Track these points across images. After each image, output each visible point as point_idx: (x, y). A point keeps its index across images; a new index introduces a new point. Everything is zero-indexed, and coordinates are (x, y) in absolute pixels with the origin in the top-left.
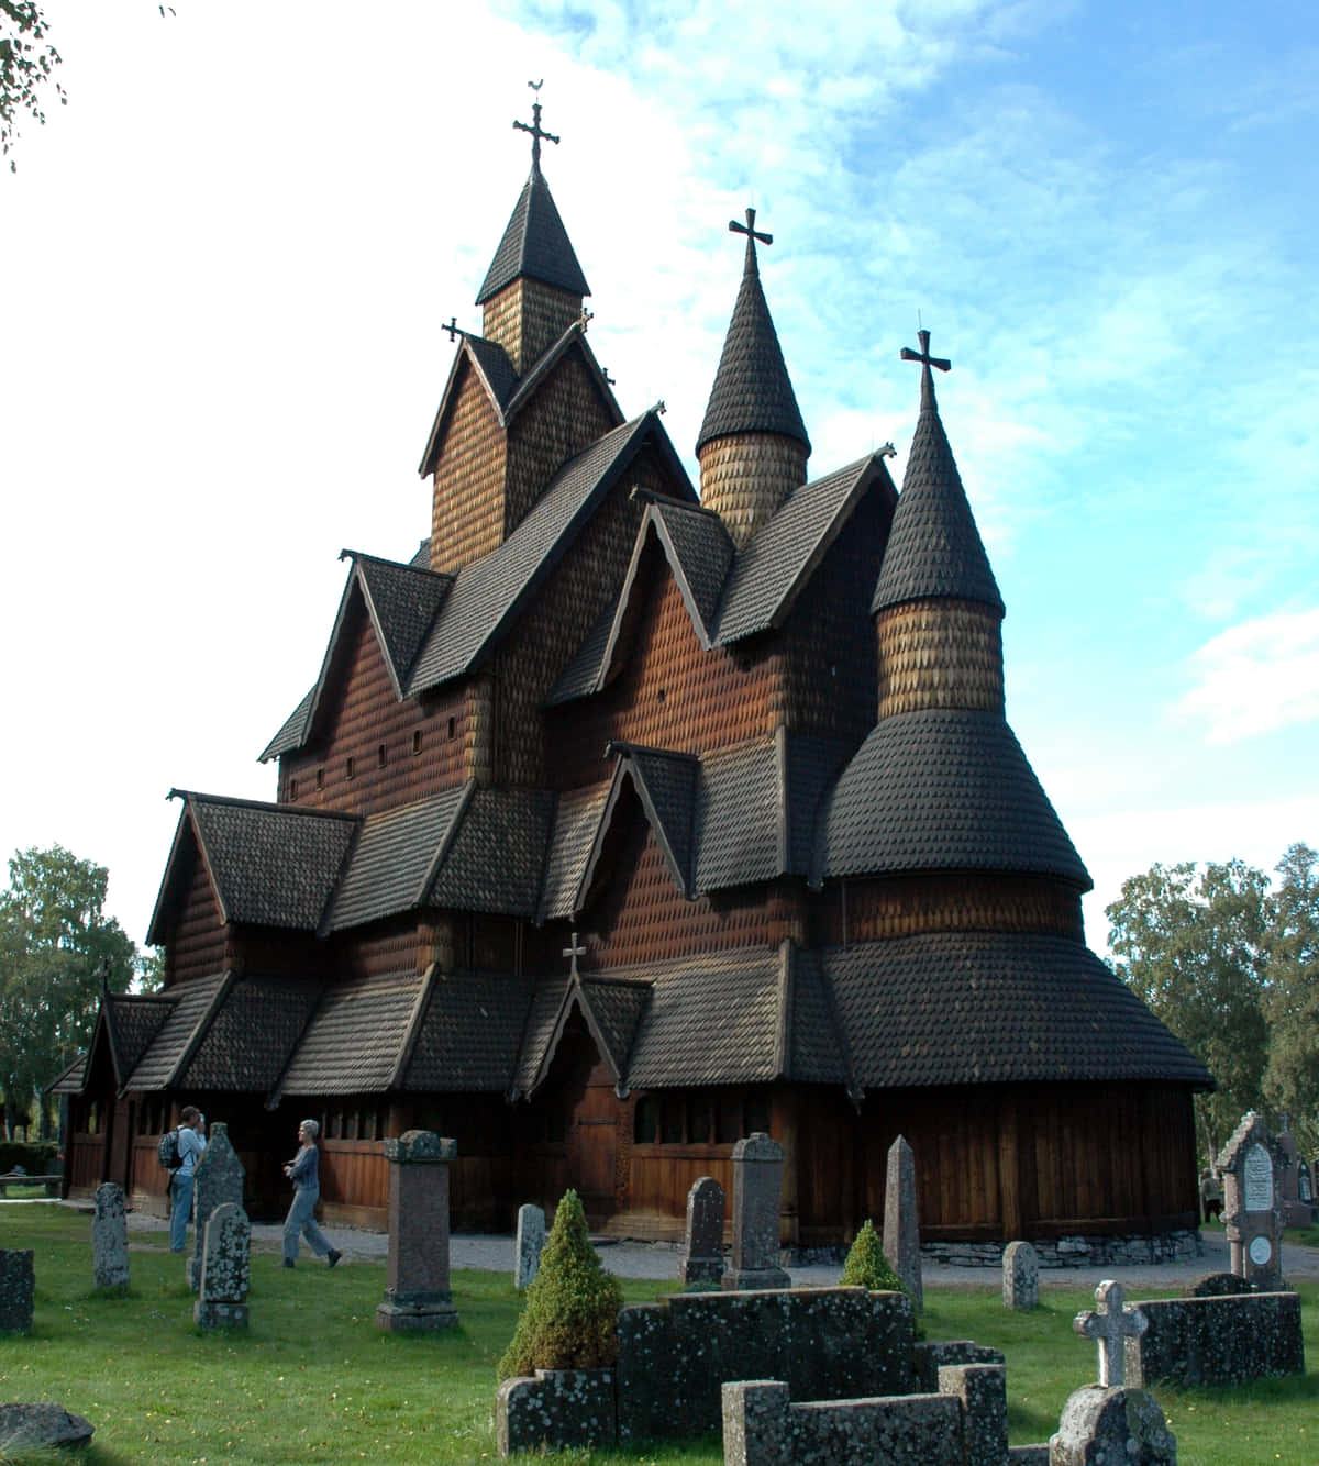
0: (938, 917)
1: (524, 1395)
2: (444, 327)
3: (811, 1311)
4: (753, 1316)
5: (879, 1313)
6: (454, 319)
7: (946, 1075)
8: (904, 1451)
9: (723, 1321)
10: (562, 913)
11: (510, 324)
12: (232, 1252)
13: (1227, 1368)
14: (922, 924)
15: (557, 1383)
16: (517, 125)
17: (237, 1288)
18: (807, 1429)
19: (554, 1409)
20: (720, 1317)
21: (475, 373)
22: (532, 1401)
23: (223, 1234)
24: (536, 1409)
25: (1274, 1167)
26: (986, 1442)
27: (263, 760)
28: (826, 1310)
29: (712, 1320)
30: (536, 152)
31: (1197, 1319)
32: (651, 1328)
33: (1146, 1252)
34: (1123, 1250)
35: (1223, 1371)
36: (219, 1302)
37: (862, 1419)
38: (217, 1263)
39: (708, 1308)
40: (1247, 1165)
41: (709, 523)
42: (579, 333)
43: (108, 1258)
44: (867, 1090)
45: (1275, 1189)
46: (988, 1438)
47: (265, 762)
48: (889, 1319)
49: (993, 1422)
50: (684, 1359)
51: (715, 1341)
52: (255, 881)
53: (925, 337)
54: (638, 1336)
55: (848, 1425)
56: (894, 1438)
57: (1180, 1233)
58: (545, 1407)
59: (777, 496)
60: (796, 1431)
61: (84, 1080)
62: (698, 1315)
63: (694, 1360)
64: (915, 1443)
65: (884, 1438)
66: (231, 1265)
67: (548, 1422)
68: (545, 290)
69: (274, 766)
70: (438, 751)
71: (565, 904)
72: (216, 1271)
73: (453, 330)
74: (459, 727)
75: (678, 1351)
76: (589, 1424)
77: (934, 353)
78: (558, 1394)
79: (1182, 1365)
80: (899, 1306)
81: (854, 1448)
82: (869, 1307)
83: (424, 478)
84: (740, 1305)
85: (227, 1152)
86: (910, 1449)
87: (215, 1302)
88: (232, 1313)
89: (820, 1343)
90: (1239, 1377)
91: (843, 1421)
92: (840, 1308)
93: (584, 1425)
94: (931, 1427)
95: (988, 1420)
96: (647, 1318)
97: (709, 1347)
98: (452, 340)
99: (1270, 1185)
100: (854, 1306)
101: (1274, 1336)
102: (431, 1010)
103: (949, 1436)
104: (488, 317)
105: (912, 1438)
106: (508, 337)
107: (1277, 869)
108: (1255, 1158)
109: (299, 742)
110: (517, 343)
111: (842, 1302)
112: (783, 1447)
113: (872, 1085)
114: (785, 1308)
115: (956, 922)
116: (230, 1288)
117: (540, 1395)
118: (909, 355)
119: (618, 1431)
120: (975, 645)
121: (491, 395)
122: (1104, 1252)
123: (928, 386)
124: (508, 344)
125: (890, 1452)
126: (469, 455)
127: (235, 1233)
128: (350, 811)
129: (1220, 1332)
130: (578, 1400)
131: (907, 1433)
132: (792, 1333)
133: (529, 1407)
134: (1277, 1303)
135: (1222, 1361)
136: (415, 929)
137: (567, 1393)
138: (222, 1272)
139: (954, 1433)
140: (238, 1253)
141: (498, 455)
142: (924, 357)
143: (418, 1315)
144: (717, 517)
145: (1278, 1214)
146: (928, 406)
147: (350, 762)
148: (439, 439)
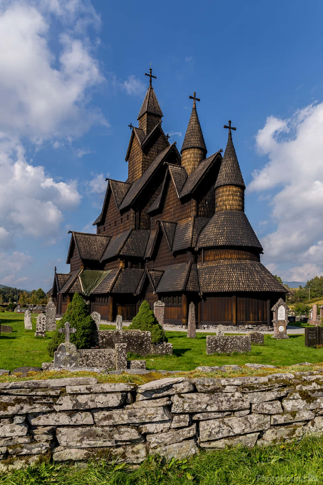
0: (223, 256)
2: (129, 126)
3: (127, 334)
6: (131, 124)
10: (148, 256)
11: (144, 124)
14: (219, 258)
16: (146, 74)
17: (43, 330)
21: (136, 137)
23: (40, 319)
26: (121, 358)
28: (130, 334)
30: (151, 81)
38: (39, 325)
41: (182, 170)
42: (160, 126)
47: (94, 225)
48: (145, 336)
49: (123, 355)
52: (87, 250)
53: (230, 122)
55: (89, 354)
66: (42, 325)
68: (153, 116)
69: (96, 226)
70: (125, 222)
71: (148, 254)
73: (131, 126)
74: (129, 217)
77: (232, 126)
80: (148, 334)
82: (141, 334)
83: (126, 161)
85: (52, 304)
86: (103, 359)
87: (39, 333)
88: (42, 335)
92: (134, 334)
94: (109, 355)
98: (131, 129)
99: (284, 315)
100: (137, 334)
103: (114, 357)
104: (140, 122)
106: (144, 127)
108: (280, 309)
109: (99, 221)
110: (146, 129)
114: (121, 333)
115: (227, 257)
118: (226, 127)
121: (139, 141)
123: (230, 134)
124: (144, 129)
126: (135, 156)
127: (43, 319)
128: (110, 235)
131: (103, 356)
136: (117, 260)
138: (40, 327)
140: (43, 323)
141: (141, 156)
142: (229, 127)
144: (184, 168)
145: (286, 321)
146: (230, 139)
147: (110, 225)
148: (129, 152)
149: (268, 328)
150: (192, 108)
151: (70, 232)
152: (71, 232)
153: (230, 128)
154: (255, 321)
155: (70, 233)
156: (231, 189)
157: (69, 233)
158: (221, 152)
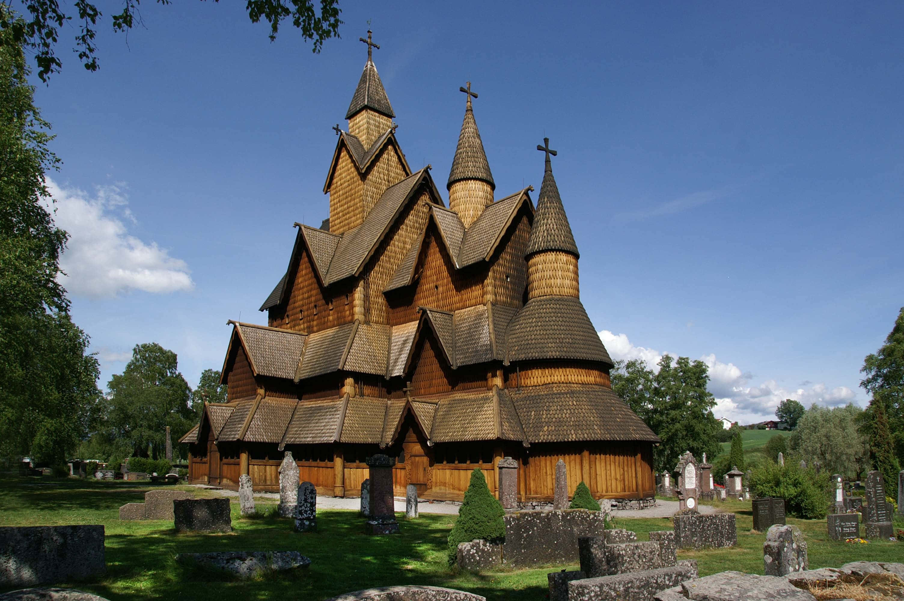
0: (555, 378)
1: (469, 548)
2: (333, 128)
3: (569, 517)
4: (548, 519)
5: (592, 518)
6: (338, 125)
7: (560, 439)
8: (642, 561)
9: (538, 521)
10: (396, 374)
11: (362, 128)
12: (309, 501)
13: (710, 540)
14: (549, 380)
15: (481, 544)
16: (361, 40)
17: (312, 514)
18: (610, 553)
19: (480, 553)
20: (537, 519)
21: (347, 149)
22: (472, 550)
23: (305, 493)
24: (473, 554)
25: (696, 472)
26: (669, 558)
27: (262, 310)
28: (574, 517)
29: (534, 521)
30: (370, 52)
31: (700, 522)
32: (513, 523)
33: (638, 505)
34: (629, 504)
35: (709, 541)
36: (305, 519)
37: (628, 550)
38: (304, 504)
39: (533, 516)
40: (686, 471)
41: (454, 217)
42: (391, 133)
43: (246, 504)
44: (531, 443)
45: (696, 480)
46: (670, 557)
47: (262, 311)
48: (596, 521)
49: (671, 551)
50: (525, 535)
51: (535, 528)
52: (267, 359)
53: (546, 140)
54: (509, 526)
55: (624, 552)
56: (639, 556)
57: (649, 498)
58: (477, 553)
59: (482, 206)
60: (607, 554)
61: (198, 437)
62: (529, 519)
63: (528, 535)
64: (646, 559)
65: (636, 556)
66: (309, 505)
67: (478, 558)
68: (377, 114)
69: (266, 313)
70: (341, 308)
71: (399, 371)
72: (303, 508)
73: (337, 129)
74: (350, 299)
75: (523, 532)
76: (492, 559)
77: (550, 148)
78: (481, 548)
79: (695, 539)
80: (599, 516)
81: (626, 560)
82: (589, 516)
83: (326, 194)
84: (544, 515)
85: (292, 463)
86: (644, 560)
87: (304, 519)
88: (310, 523)
89: (572, 529)
90: (715, 544)
91: (622, 550)
92: (579, 517)
93: (490, 559)
94: (651, 552)
95: (670, 550)
96: (511, 519)
97: (534, 530)
98: (337, 134)
99: (694, 479)
100: (583, 516)
101: (726, 529)
102: (347, 411)
103: (657, 556)
104: (352, 125)
105: (645, 557)
106: (361, 134)
107: (658, 364)
108: (689, 469)
109: (276, 304)
110: (365, 136)
111: (579, 514)
112: (603, 559)
113: (533, 442)
115: (563, 380)
116: (309, 514)
117: (475, 548)
118: (539, 148)
119: (502, 561)
120: (568, 270)
121: (354, 157)
122: (622, 505)
123: (548, 161)
124: (361, 137)
125: (638, 562)
126: (346, 184)
127: (310, 493)
128: (302, 332)
129: (708, 527)
130: (488, 550)
131: (643, 555)
132: (562, 525)
133: (471, 553)
134: (727, 517)
135: (709, 537)
137: (484, 547)
138: (305, 508)
139: (658, 555)
140: (312, 501)
143: (383, 525)
144: (457, 214)
145: (697, 489)
146: (548, 170)
147: (301, 311)
148: (332, 177)
149: (640, 504)
150: (466, 109)
151: (230, 322)
152: (233, 323)
153: (546, 150)
154: (625, 491)
155: (231, 324)
156: (559, 257)
157: (228, 324)
158: (529, 192)
